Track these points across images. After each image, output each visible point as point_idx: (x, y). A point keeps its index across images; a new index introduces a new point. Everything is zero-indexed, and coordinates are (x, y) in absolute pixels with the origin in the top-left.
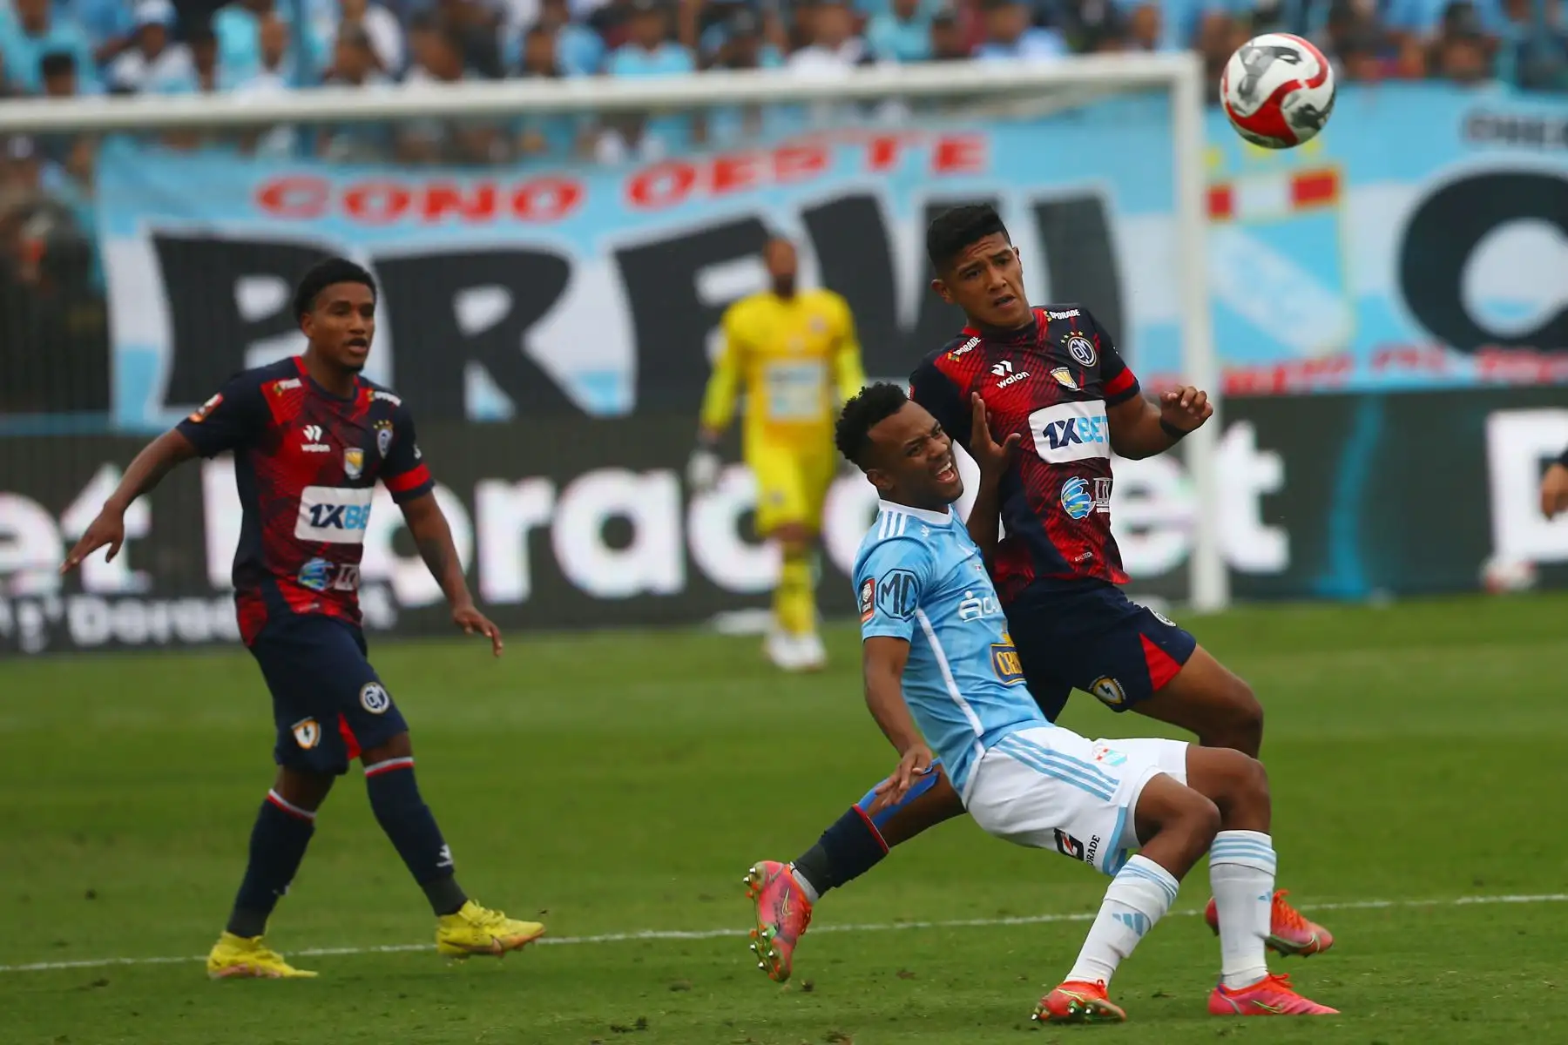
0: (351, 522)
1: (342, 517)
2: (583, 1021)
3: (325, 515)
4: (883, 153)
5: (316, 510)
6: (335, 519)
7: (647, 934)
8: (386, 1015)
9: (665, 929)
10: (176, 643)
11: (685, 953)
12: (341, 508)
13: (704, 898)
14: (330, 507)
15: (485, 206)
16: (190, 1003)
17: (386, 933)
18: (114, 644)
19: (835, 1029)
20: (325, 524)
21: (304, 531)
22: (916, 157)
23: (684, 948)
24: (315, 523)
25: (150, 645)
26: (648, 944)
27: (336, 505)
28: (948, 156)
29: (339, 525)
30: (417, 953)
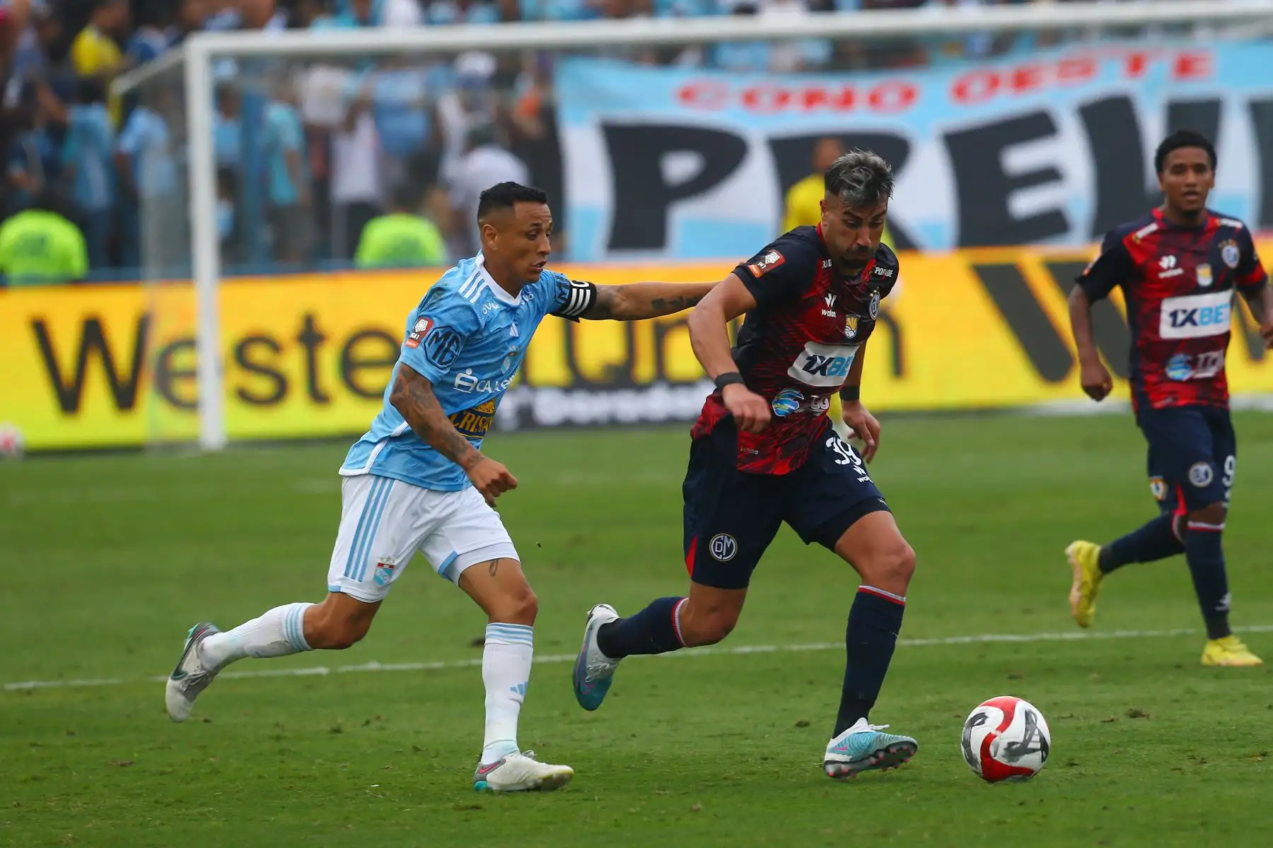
0: (1206, 319)
1: (1196, 317)
2: (947, 701)
3: (1181, 317)
4: (1136, 65)
5: (1174, 315)
6: (1190, 319)
7: (987, 638)
8: (801, 696)
9: (1000, 633)
10: (613, 424)
11: (1016, 651)
12: (1194, 311)
13: (1027, 611)
14: (1184, 311)
15: (847, 100)
16: (654, 687)
17: (793, 636)
18: (568, 425)
19: (1135, 708)
20: (1183, 324)
21: (1167, 331)
22: (1160, 67)
23: (1016, 648)
24: (1174, 324)
25: (594, 425)
26: (987, 645)
27: (1190, 309)
28: (1184, 67)
29: (1194, 323)
30: (820, 652)
